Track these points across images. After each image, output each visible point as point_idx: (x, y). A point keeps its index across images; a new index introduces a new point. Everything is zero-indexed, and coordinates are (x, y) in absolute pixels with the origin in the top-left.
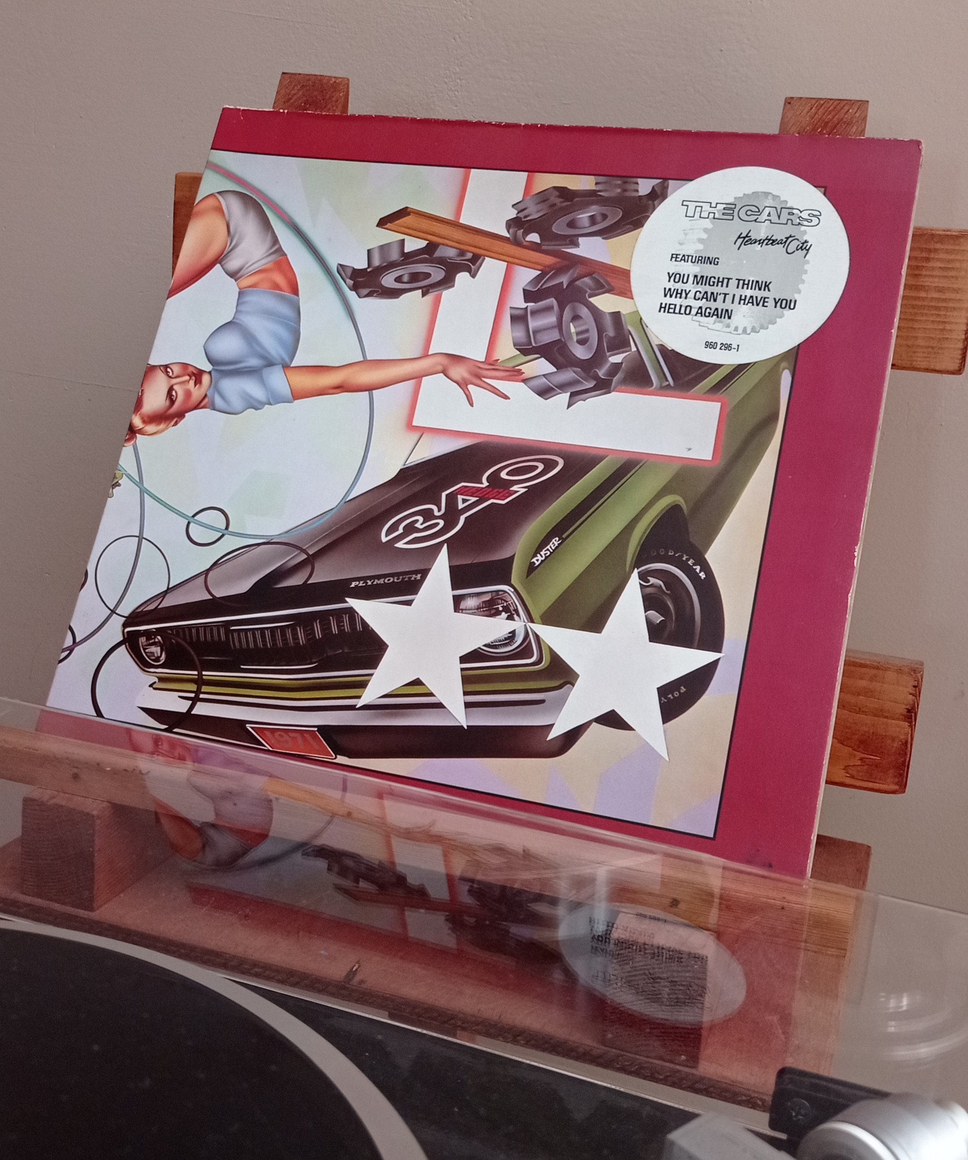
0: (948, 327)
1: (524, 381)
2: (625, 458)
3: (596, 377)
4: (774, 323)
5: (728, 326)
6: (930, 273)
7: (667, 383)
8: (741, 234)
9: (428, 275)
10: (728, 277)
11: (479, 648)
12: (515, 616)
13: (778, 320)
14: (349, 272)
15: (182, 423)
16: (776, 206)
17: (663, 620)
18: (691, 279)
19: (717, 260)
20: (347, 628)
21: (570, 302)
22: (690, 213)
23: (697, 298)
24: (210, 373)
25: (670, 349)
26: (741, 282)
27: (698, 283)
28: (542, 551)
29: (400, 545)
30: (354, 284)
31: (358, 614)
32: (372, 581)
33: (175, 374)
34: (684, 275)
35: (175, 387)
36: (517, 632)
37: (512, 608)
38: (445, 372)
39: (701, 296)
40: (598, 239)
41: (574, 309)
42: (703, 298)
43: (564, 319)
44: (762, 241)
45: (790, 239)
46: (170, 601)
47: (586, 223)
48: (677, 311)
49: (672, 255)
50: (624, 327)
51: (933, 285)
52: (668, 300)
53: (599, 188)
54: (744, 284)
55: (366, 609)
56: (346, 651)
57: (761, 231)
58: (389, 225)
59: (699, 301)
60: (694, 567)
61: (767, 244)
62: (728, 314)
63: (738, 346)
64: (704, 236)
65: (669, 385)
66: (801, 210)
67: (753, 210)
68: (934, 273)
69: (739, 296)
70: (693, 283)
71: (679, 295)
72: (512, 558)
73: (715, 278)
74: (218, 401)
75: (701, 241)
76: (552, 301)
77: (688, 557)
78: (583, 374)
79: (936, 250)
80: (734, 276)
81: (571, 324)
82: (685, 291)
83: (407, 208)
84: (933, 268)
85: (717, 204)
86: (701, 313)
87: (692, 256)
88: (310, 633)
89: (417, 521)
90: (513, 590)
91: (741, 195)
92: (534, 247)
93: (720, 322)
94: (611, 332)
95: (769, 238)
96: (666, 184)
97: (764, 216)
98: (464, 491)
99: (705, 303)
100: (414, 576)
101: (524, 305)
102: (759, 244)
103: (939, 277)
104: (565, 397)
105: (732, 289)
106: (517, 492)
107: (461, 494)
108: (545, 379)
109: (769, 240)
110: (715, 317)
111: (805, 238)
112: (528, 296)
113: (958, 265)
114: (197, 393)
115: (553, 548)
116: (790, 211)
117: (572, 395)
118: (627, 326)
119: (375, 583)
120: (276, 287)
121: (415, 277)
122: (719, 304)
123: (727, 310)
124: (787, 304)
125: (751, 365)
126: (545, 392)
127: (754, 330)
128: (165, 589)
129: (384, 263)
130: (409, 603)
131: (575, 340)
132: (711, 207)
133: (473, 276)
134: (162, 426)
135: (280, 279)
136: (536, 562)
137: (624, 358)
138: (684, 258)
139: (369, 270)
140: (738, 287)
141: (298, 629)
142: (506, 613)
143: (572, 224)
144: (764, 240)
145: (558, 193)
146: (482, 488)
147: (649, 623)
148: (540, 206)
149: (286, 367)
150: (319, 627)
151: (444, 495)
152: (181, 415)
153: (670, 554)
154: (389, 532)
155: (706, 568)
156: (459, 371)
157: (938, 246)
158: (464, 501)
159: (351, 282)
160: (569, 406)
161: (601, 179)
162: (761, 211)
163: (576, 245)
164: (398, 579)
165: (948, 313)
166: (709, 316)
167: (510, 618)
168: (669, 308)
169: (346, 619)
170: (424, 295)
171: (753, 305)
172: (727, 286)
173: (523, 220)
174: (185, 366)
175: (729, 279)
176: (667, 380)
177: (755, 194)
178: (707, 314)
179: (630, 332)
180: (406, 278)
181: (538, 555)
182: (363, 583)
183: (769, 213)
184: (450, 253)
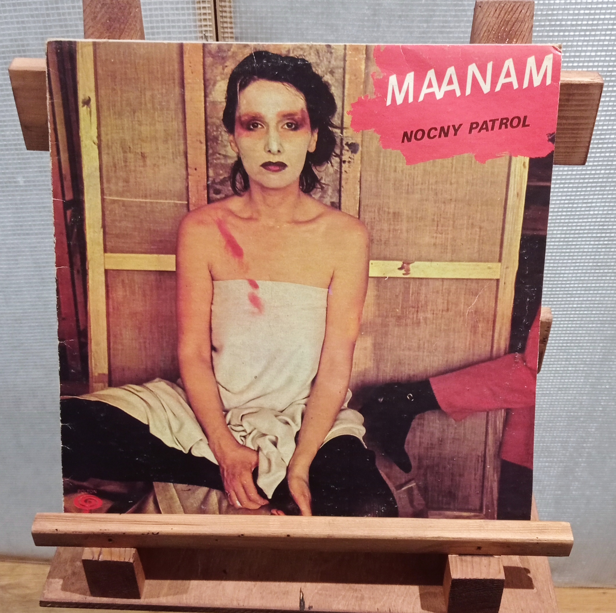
0: (578, 140)
6: (570, 108)
51: (572, 115)
68: (573, 108)
79: (573, 94)
84: (572, 105)
103: (575, 110)
113: (587, 103)
157: (575, 91)
165: (579, 132)
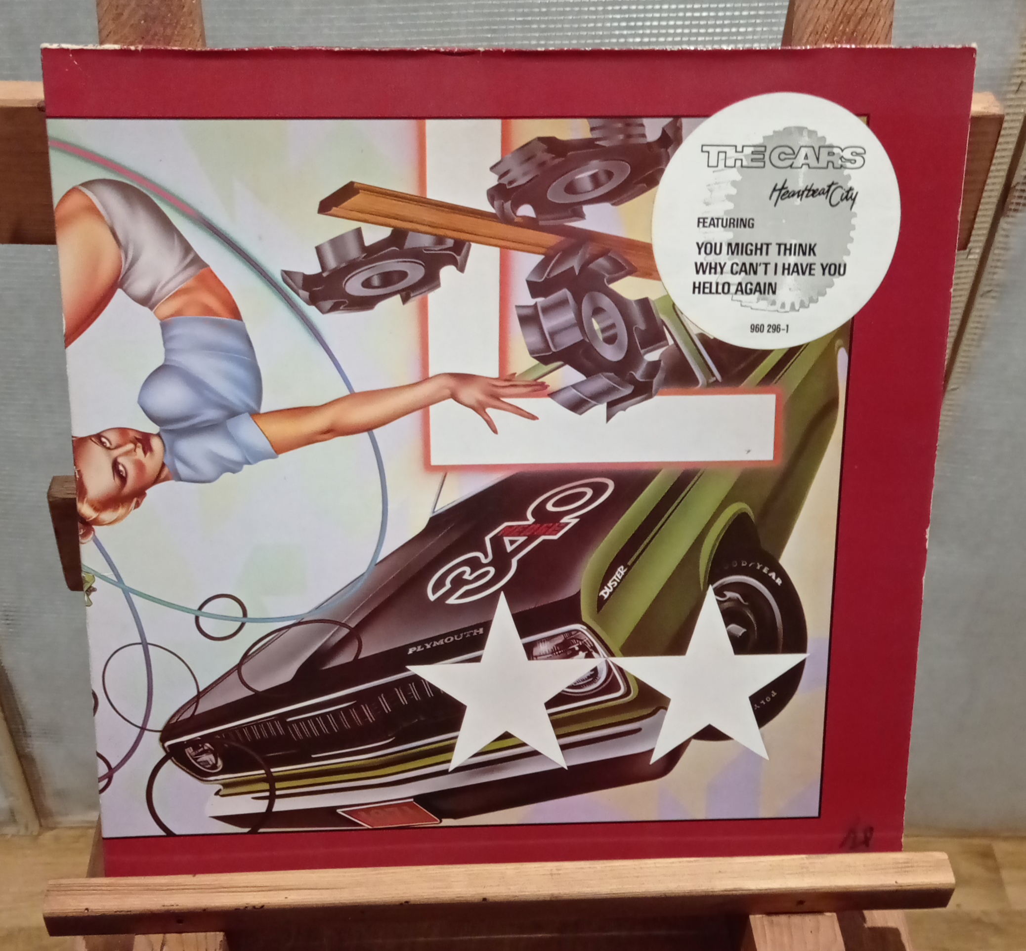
1: (552, 395)
2: (681, 469)
3: (633, 381)
4: (823, 294)
5: (774, 303)
7: (714, 379)
8: (776, 185)
9: (403, 275)
10: (767, 242)
11: (563, 691)
12: (594, 654)
13: (828, 290)
14: (300, 281)
15: (146, 502)
16: (814, 145)
17: (745, 632)
18: (725, 248)
19: (751, 221)
20: (417, 697)
21: (587, 291)
22: (713, 162)
23: (734, 271)
24: (158, 435)
25: (712, 338)
26: (783, 248)
27: (733, 253)
28: (608, 582)
29: (452, 601)
30: (310, 296)
31: (424, 680)
32: (431, 643)
33: (114, 444)
34: (716, 244)
35: (120, 460)
36: (598, 668)
37: (588, 646)
38: (454, 396)
39: (738, 269)
40: (606, 206)
41: (593, 300)
42: (741, 271)
43: (583, 314)
44: (801, 193)
45: (833, 187)
46: (205, 706)
47: (588, 185)
48: (714, 290)
49: (699, 219)
50: (656, 315)
52: (702, 278)
53: (597, 134)
54: (785, 249)
55: (431, 673)
56: (422, 719)
57: (799, 180)
58: (334, 210)
59: (738, 275)
60: (770, 575)
61: (807, 196)
62: (772, 288)
63: (787, 326)
64: (733, 191)
65: (717, 381)
66: (843, 148)
67: (787, 152)
69: (782, 266)
70: (728, 253)
71: (713, 271)
72: (579, 594)
73: (752, 245)
74: (181, 467)
75: (729, 198)
76: (565, 293)
77: (761, 565)
78: (618, 379)
80: (774, 241)
81: (594, 321)
82: (720, 264)
83: (352, 183)
85: (743, 147)
86: (742, 291)
87: (723, 219)
88: (377, 709)
89: (464, 573)
90: (585, 628)
91: (771, 133)
92: (529, 223)
93: (764, 299)
94: (641, 325)
95: (809, 188)
96: (678, 124)
97: (800, 160)
98: (509, 531)
99: (743, 278)
100: (475, 631)
101: (531, 302)
102: (798, 196)
104: (601, 409)
105: (773, 257)
106: (567, 524)
107: (508, 535)
108: (574, 391)
109: (809, 190)
110: (757, 294)
111: (850, 184)
112: (535, 289)
114: (151, 463)
115: (620, 578)
116: (830, 150)
117: (610, 405)
118: (658, 314)
119: (434, 645)
120: (208, 311)
121: (388, 279)
122: (760, 278)
123: (770, 284)
124: (835, 269)
125: (803, 348)
126: (577, 406)
127: (803, 305)
128: (195, 693)
129: (341, 263)
130: (477, 659)
131: (601, 339)
132: (736, 151)
133: (462, 269)
134: (121, 511)
135: (211, 301)
136: (604, 595)
137: (662, 354)
138: (714, 223)
139: (325, 275)
140: (779, 253)
141: (363, 708)
142: (583, 651)
143: (571, 188)
144: (803, 192)
145: (545, 147)
146: (529, 525)
147: (733, 638)
148: (526, 167)
149: (255, 414)
150: (385, 701)
151: (487, 539)
152: (139, 494)
153: (743, 565)
154: (435, 589)
155: (782, 573)
156: (471, 394)
158: (512, 542)
159: (306, 294)
160: (608, 418)
161: (597, 122)
162: (796, 153)
163: (581, 216)
164: (458, 637)
166: (751, 293)
167: (589, 656)
168: (704, 288)
169: (412, 687)
170: (405, 300)
171: (798, 274)
172: (767, 253)
173: (508, 187)
174: (123, 431)
175: (768, 245)
176: (713, 375)
177: (788, 131)
178: (748, 291)
179: (663, 321)
180: (376, 282)
181: (606, 587)
182: (421, 648)
183: (806, 155)
184: (425, 241)
